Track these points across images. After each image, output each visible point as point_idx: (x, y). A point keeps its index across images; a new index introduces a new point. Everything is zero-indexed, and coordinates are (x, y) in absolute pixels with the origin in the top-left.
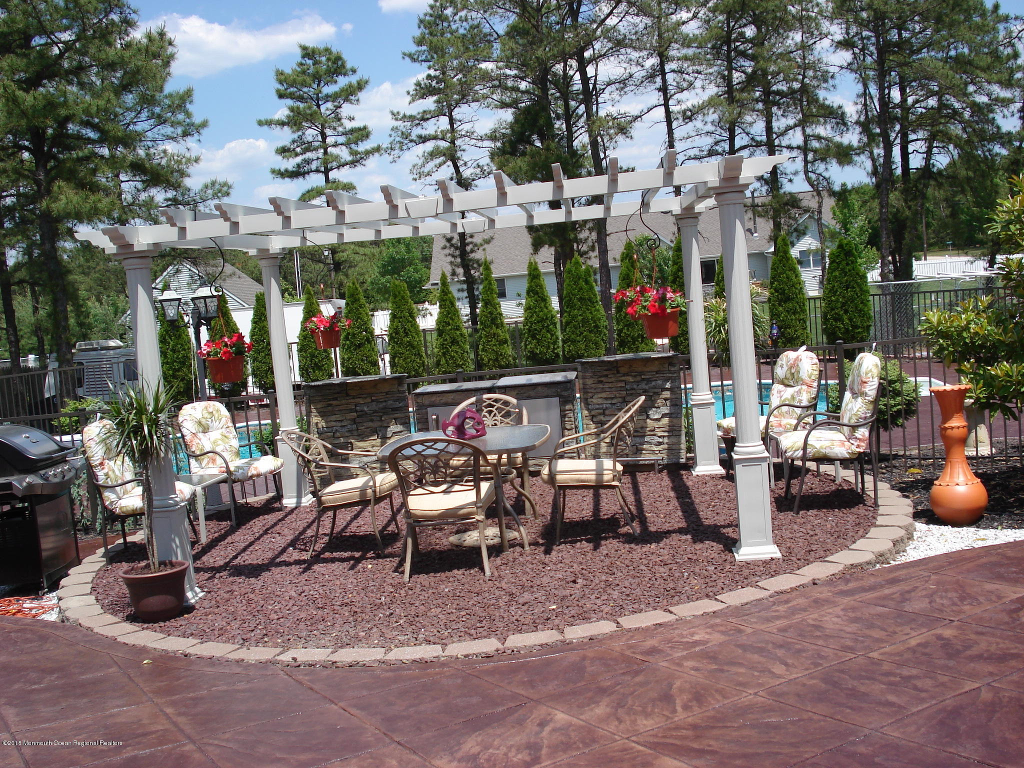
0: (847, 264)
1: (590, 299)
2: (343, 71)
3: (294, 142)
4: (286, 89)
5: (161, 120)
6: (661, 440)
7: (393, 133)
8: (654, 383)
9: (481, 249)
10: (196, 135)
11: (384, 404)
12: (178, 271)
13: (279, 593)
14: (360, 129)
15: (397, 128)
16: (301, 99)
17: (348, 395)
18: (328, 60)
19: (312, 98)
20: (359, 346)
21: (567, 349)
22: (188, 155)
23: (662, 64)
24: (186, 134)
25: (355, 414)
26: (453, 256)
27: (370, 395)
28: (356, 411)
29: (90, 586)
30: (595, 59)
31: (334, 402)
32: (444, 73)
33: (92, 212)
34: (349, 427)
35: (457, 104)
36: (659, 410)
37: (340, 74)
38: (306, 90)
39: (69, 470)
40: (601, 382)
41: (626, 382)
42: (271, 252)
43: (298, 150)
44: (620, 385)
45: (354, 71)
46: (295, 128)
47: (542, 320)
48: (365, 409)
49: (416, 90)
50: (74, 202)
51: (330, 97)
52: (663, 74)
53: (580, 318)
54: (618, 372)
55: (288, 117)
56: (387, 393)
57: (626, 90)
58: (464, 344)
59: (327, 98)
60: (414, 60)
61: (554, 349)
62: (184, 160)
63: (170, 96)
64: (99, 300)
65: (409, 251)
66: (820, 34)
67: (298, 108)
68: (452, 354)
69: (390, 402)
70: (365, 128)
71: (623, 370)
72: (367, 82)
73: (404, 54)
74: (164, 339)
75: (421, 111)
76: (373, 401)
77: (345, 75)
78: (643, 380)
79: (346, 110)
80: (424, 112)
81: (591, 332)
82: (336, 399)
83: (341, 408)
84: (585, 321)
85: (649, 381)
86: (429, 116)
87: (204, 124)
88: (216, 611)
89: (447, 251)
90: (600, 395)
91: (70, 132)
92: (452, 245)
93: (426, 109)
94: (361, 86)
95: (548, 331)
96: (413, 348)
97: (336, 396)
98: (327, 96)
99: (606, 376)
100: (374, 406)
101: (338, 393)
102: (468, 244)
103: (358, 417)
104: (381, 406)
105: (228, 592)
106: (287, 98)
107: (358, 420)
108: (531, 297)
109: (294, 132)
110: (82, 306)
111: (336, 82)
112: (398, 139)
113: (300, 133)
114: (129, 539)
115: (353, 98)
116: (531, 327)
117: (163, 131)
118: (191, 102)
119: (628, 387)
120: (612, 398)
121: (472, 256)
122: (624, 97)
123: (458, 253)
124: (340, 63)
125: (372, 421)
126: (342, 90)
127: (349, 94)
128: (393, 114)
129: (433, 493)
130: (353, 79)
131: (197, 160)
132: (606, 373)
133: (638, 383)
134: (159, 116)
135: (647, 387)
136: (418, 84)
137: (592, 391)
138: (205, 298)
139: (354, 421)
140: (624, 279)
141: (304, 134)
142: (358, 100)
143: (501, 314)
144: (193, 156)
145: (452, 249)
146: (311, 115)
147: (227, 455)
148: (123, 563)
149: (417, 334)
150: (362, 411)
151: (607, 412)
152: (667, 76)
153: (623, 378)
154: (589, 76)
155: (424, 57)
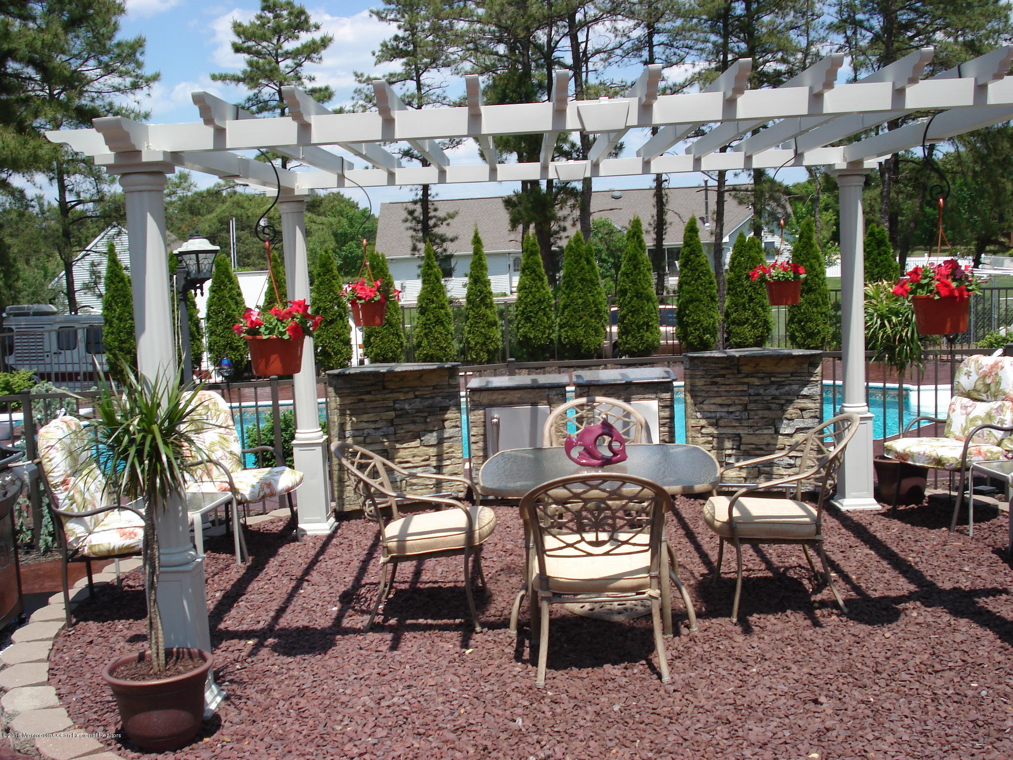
0: (879, 254)
1: (592, 281)
2: (306, 27)
3: (249, 100)
4: (244, 42)
5: (108, 70)
6: (792, 462)
7: (356, 95)
8: (787, 388)
9: (445, 223)
10: (145, 89)
11: (430, 401)
12: (119, 234)
13: (344, 699)
14: (320, 90)
15: (360, 90)
16: (258, 54)
17: (384, 388)
18: (290, 14)
19: (270, 54)
20: (332, 322)
21: (563, 335)
22: (137, 109)
23: (650, 35)
24: (135, 86)
25: (393, 413)
26: (415, 230)
27: (413, 389)
28: (395, 410)
29: (46, 666)
30: (586, 24)
31: (367, 397)
32: (413, 35)
33: (31, 159)
34: (385, 429)
35: (426, 68)
36: (792, 423)
37: (302, 29)
38: (265, 44)
39: (13, 482)
40: (716, 383)
41: (748, 384)
42: (296, 193)
43: (254, 108)
44: (740, 388)
45: (317, 27)
46: (253, 84)
47: (540, 302)
48: (407, 407)
49: (382, 51)
50: (12, 146)
51: (290, 53)
52: (651, 46)
53: (580, 301)
54: (739, 372)
55: (244, 72)
56: (435, 387)
57: (610, 61)
58: (449, 323)
59: (287, 55)
60: (382, 19)
61: (550, 334)
62: (132, 115)
63: (119, 45)
64: (27, 262)
65: (351, 226)
66: (813, 15)
67: (258, 63)
68: (436, 335)
69: (439, 399)
70: (327, 88)
71: (746, 369)
72: (331, 40)
73: (372, 12)
74: (110, 305)
75: (387, 74)
76: (416, 397)
77: (308, 30)
78: (773, 383)
79: (307, 69)
80: (391, 75)
81: (591, 317)
82: (369, 393)
83: (375, 404)
84: (586, 304)
85: (780, 385)
86: (394, 80)
87: (156, 78)
88: (253, 729)
89: (408, 224)
90: (713, 401)
91: (9, 71)
92: (415, 218)
93: (392, 71)
94: (325, 42)
95: (545, 314)
96: (391, 325)
97: (369, 389)
98: (287, 53)
99: (723, 376)
100: (417, 404)
101: (372, 385)
102: (431, 218)
103: (397, 416)
104: (427, 403)
105: (263, 691)
106: (244, 52)
107: (397, 421)
108: (526, 275)
109: (251, 88)
110: (13, 266)
111: (298, 38)
112: (361, 102)
113: (256, 91)
114: (97, 578)
115: (314, 55)
116: (525, 308)
117: (109, 82)
118: (142, 53)
119: (751, 391)
120: (729, 405)
121: (436, 230)
122: (608, 68)
123: (420, 226)
124: (303, 18)
125: (414, 422)
126: (305, 47)
127: (312, 50)
128: (356, 75)
129: (589, 555)
130: (317, 36)
131: (146, 116)
132: (723, 372)
133: (765, 387)
134: (107, 66)
135: (777, 393)
136: (384, 45)
137: (703, 394)
138: (197, 253)
139: (391, 422)
140: (630, 260)
141: (260, 92)
142: (320, 59)
143: (491, 293)
144: (142, 112)
145: (414, 222)
146: (271, 71)
147: (227, 464)
148: (91, 622)
149: (396, 311)
150: (402, 409)
151: (721, 423)
152: (655, 49)
153: (746, 380)
154: (580, 41)
155: (392, 16)
